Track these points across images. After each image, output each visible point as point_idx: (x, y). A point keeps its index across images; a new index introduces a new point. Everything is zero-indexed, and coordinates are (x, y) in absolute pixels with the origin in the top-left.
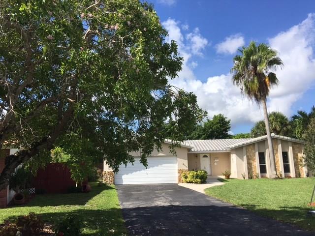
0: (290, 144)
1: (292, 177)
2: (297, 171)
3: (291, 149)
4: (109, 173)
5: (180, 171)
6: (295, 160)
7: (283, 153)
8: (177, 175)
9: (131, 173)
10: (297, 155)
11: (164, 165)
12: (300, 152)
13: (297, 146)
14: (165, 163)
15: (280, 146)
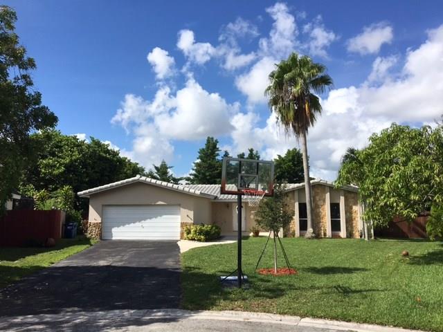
0: (342, 192)
1: (342, 236)
2: (349, 229)
3: (342, 198)
4: (96, 225)
5: (183, 225)
6: (348, 214)
7: (331, 204)
8: (179, 230)
9: (124, 225)
10: (352, 208)
11: (165, 216)
12: (356, 204)
13: (353, 195)
14: (166, 214)
15: (328, 195)
